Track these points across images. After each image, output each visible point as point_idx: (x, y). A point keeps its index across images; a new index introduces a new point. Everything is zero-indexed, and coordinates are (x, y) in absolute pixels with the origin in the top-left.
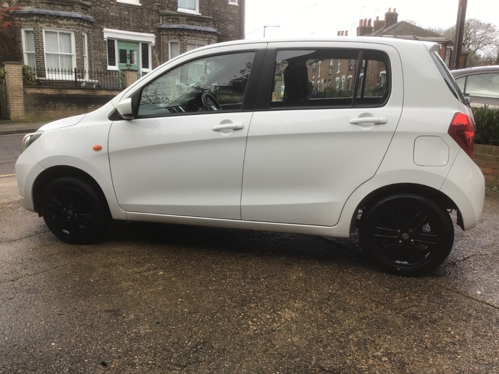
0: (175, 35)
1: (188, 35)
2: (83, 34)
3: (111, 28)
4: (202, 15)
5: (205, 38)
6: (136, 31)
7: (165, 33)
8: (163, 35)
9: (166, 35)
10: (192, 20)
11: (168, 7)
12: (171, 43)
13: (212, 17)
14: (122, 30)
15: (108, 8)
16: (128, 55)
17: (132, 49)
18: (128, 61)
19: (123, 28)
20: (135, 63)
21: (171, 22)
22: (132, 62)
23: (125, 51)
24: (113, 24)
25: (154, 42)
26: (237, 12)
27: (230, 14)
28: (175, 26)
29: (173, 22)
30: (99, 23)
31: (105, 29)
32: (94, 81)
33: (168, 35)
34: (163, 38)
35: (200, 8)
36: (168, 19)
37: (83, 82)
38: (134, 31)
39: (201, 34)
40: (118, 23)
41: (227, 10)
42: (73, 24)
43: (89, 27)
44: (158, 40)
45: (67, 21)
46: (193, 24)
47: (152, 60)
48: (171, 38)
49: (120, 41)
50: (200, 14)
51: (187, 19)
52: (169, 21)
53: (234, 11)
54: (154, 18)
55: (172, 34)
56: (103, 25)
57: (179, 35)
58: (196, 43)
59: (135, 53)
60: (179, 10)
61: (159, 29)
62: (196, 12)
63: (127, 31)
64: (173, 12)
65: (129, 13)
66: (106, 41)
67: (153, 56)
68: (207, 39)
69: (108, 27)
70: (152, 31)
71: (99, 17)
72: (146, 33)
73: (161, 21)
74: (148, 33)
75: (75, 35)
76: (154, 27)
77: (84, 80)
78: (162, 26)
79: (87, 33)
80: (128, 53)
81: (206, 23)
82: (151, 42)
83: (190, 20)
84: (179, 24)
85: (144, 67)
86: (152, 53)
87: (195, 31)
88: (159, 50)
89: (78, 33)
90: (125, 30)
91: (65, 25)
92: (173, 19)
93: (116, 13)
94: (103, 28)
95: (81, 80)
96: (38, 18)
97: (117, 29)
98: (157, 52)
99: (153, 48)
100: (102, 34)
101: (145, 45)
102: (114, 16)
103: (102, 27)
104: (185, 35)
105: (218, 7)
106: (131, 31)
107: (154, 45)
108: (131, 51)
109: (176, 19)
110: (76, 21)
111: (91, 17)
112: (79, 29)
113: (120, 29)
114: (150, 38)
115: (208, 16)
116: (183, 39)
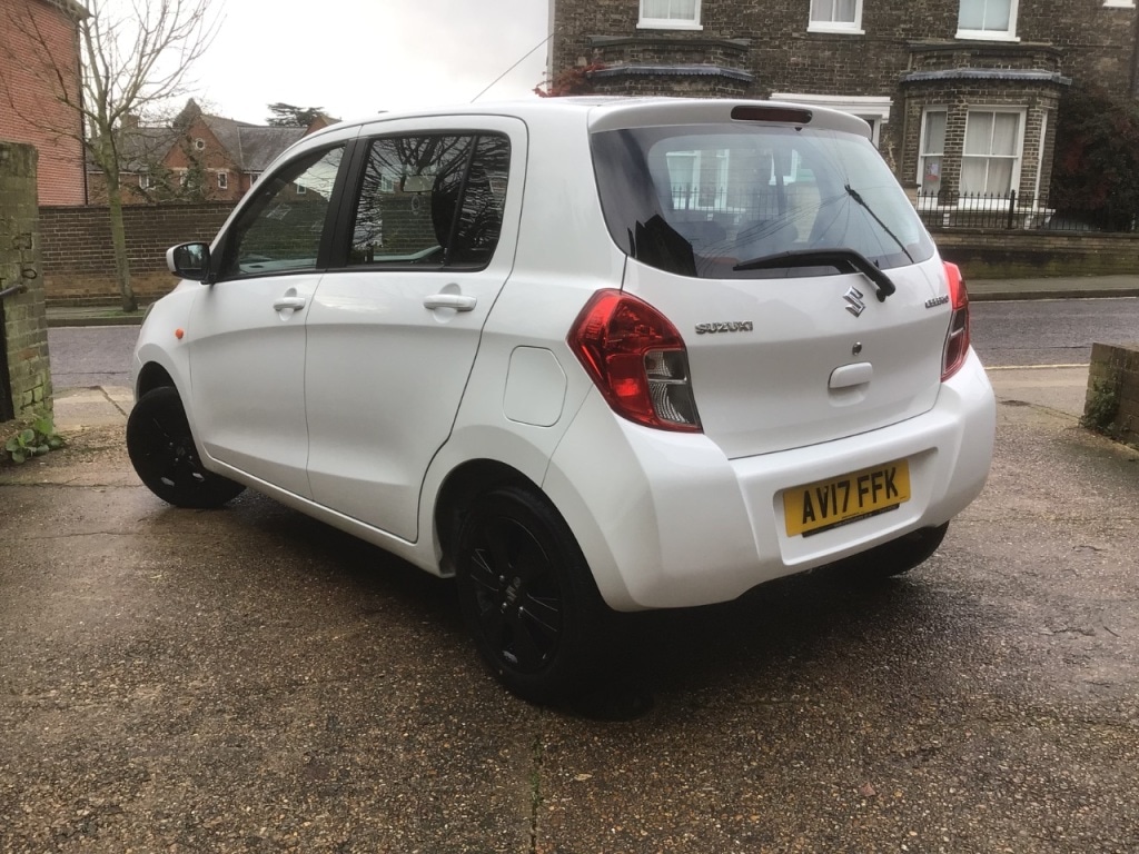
0: (937, 95)
1: (972, 94)
3: (788, 92)
4: (1022, 40)
5: (1020, 96)
6: (846, 94)
7: (914, 93)
8: (910, 97)
9: (918, 97)
10: (987, 56)
11: (933, 32)
12: (929, 114)
13: (1050, 44)
14: (814, 93)
15: (785, 48)
21: (934, 64)
24: (793, 82)
25: (886, 114)
26: (1128, 23)
27: (1106, 31)
28: (940, 74)
29: (937, 66)
30: (763, 82)
31: (776, 94)
32: (737, 209)
33: (922, 96)
34: (910, 104)
35: (1021, 23)
36: (926, 58)
37: (707, 212)
38: (840, 94)
39: (1010, 87)
40: (805, 78)
41: (1100, 21)
44: (897, 111)
45: (690, 84)
46: (988, 67)
48: (930, 103)
50: (1018, 39)
51: (974, 56)
52: (928, 64)
53: (1121, 22)
54: (893, 60)
55: (930, 95)
56: (773, 87)
57: (949, 95)
58: (994, 112)
60: (962, 34)
61: (902, 84)
62: (1010, 36)
63: (826, 94)
64: (944, 42)
65: (834, 54)
68: (1025, 99)
69: (781, 91)
70: (884, 89)
71: (764, 68)
72: (869, 95)
73: (910, 65)
74: (874, 95)
76: (892, 81)
77: (710, 208)
78: (908, 78)
81: (1025, 61)
82: (880, 116)
83: (981, 56)
84: (952, 68)
86: (880, 140)
87: (992, 81)
88: (899, 133)
90: (820, 93)
92: (938, 57)
93: (804, 57)
94: (771, 93)
95: (704, 208)
96: (633, 85)
97: (802, 92)
98: (890, 139)
99: (884, 128)
102: (797, 65)
103: (769, 90)
104: (964, 93)
105: (1073, 16)
106: (835, 94)
107: (887, 122)
109: (945, 57)
110: (709, 83)
111: (743, 72)
113: (807, 92)
114: (877, 106)
115: (1041, 41)
116: (956, 103)
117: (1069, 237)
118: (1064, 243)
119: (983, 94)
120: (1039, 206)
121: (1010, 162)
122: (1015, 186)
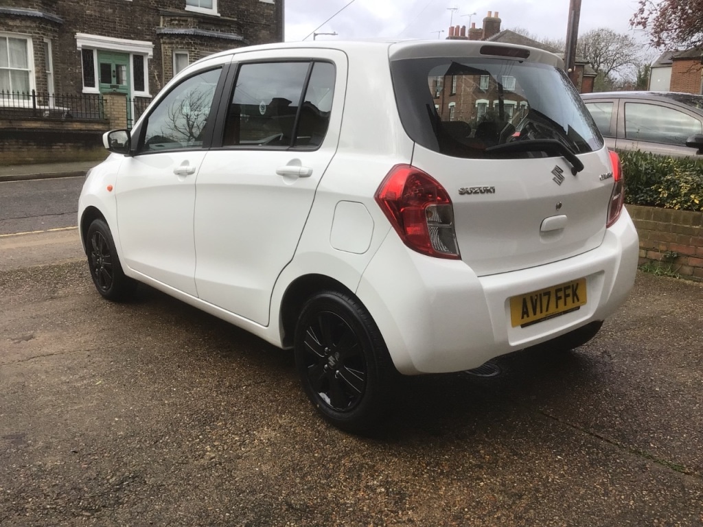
0: (182, 43)
1: (202, 45)
2: (45, 40)
3: (87, 33)
4: (221, 15)
6: (125, 38)
7: (167, 41)
8: (164, 43)
9: (169, 43)
10: (207, 23)
11: (172, 5)
12: (177, 55)
13: (236, 19)
14: (105, 35)
15: (82, 4)
16: (114, 71)
17: (119, 63)
18: (114, 81)
19: (106, 32)
20: (125, 84)
21: (177, 24)
22: (119, 81)
23: (109, 66)
24: (90, 27)
25: (151, 53)
26: (272, 12)
27: (262, 15)
28: (182, 31)
29: (179, 26)
30: (70, 25)
31: (79, 35)
32: (61, 108)
33: (172, 43)
34: (165, 47)
35: (219, 6)
36: (171, 20)
37: (45, 110)
38: (121, 37)
39: (221, 42)
40: (98, 25)
41: (259, 10)
42: (30, 27)
43: (55, 31)
44: (157, 50)
45: (21, 21)
46: (208, 29)
47: (149, 79)
48: (177, 48)
49: (100, 51)
50: (219, 15)
51: (200, 22)
52: (173, 24)
53: (269, 11)
54: (151, 19)
55: (177, 43)
56: (76, 29)
57: (188, 44)
59: (124, 68)
60: (188, 8)
61: (158, 35)
62: (214, 12)
63: (112, 36)
64: (180, 12)
65: (114, 11)
66: (79, 52)
67: (150, 74)
69: (83, 32)
70: (148, 37)
71: (69, 16)
72: (139, 40)
73: (161, 24)
74: (142, 40)
75: (33, 42)
76: (152, 32)
77: (47, 107)
78: (163, 31)
79: (52, 39)
80: (113, 68)
81: (227, 28)
82: (147, 54)
83: (204, 23)
84: (188, 28)
85: (136, 89)
86: (149, 69)
87: (211, 38)
88: (160, 65)
89: (38, 39)
90: (108, 36)
91: (17, 27)
92: (179, 20)
93: (95, 11)
94: (76, 33)
95: (42, 107)
97: (97, 34)
98: (155, 68)
99: (150, 61)
100: (75, 40)
101: (139, 58)
102: (91, 16)
103: (74, 30)
104: (197, 44)
105: (246, 5)
106: (118, 37)
107: (152, 57)
108: (118, 67)
109: (183, 21)
110: (35, 22)
111: (55, 16)
112: (39, 34)
113: (100, 34)
114: (145, 47)
115: (230, 17)
116: (193, 50)
119: (207, 45)
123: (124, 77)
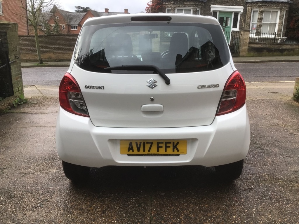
0: (256, 6)
1: (265, 6)
2: (198, 9)
3: (216, 5)
5: (278, 6)
6: (231, 6)
7: (250, 5)
12: (254, 11)
14: (223, 5)
16: (225, 20)
17: (227, 16)
18: (224, 24)
19: (223, 4)
20: (229, 25)
22: (226, 24)
23: (223, 18)
24: (217, 2)
25: (242, 11)
30: (209, 2)
31: (212, 6)
33: (252, 6)
34: (248, 8)
39: (276, 4)
42: (192, 4)
43: (202, 5)
44: (245, 10)
45: (189, 3)
47: (240, 23)
48: (254, 8)
49: (220, 12)
55: (254, 6)
56: (211, 3)
57: (259, 6)
58: (271, 11)
59: (229, 19)
61: (247, 3)
63: (226, 5)
66: (211, 13)
67: (240, 20)
68: (280, 7)
69: (214, 4)
70: (242, 4)
72: (237, 6)
74: (239, 6)
75: (193, 10)
76: (244, 2)
79: (201, 9)
80: (225, 19)
82: (240, 12)
85: (234, 27)
86: (240, 18)
88: (245, 16)
89: (195, 9)
90: (224, 5)
91: (188, 5)
94: (211, 5)
96: (174, 3)
97: (219, 5)
98: (243, 18)
99: (241, 15)
100: (210, 8)
101: (236, 14)
103: (211, 4)
104: (263, 6)
106: (228, 5)
107: (242, 13)
108: (227, 18)
110: (194, 2)
112: (195, 7)
113: (221, 5)
114: (240, 9)
116: (261, 8)
117: (291, 45)
118: (289, 47)
119: (269, 6)
120: (282, 36)
121: (275, 24)
122: (276, 31)
123: (229, 22)
